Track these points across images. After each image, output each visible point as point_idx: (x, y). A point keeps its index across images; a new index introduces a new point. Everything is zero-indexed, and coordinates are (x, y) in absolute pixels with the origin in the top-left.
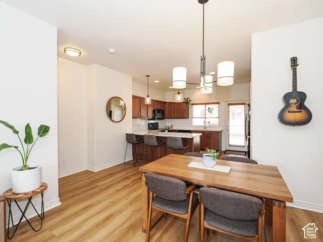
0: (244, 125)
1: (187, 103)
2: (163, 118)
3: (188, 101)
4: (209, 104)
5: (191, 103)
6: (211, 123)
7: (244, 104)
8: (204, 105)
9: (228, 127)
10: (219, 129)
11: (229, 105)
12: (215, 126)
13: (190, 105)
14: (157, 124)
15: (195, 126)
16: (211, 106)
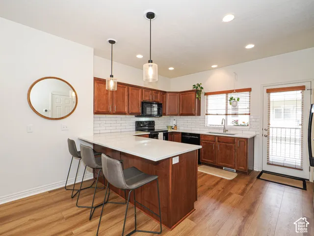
1: (197, 91)
3: (199, 89)
4: (231, 91)
5: (204, 91)
7: (302, 88)
9: (267, 130)
11: (269, 92)
13: (202, 95)
14: (152, 122)
15: (209, 128)
16: (235, 96)
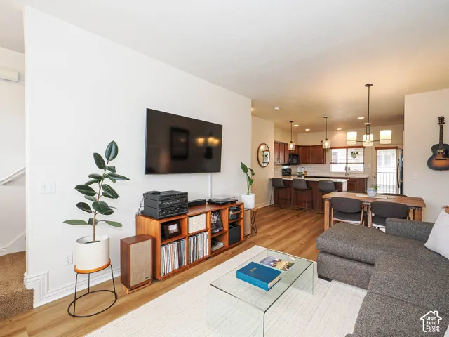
0: (395, 171)
2: (297, 164)
4: (352, 147)
6: (351, 169)
7: (396, 148)
8: (345, 150)
9: (376, 173)
10: (365, 176)
11: (377, 149)
12: (359, 173)
14: (290, 169)
15: (334, 173)
16: (355, 150)
